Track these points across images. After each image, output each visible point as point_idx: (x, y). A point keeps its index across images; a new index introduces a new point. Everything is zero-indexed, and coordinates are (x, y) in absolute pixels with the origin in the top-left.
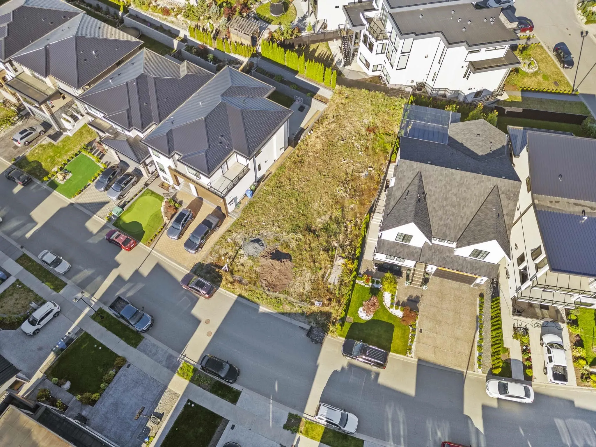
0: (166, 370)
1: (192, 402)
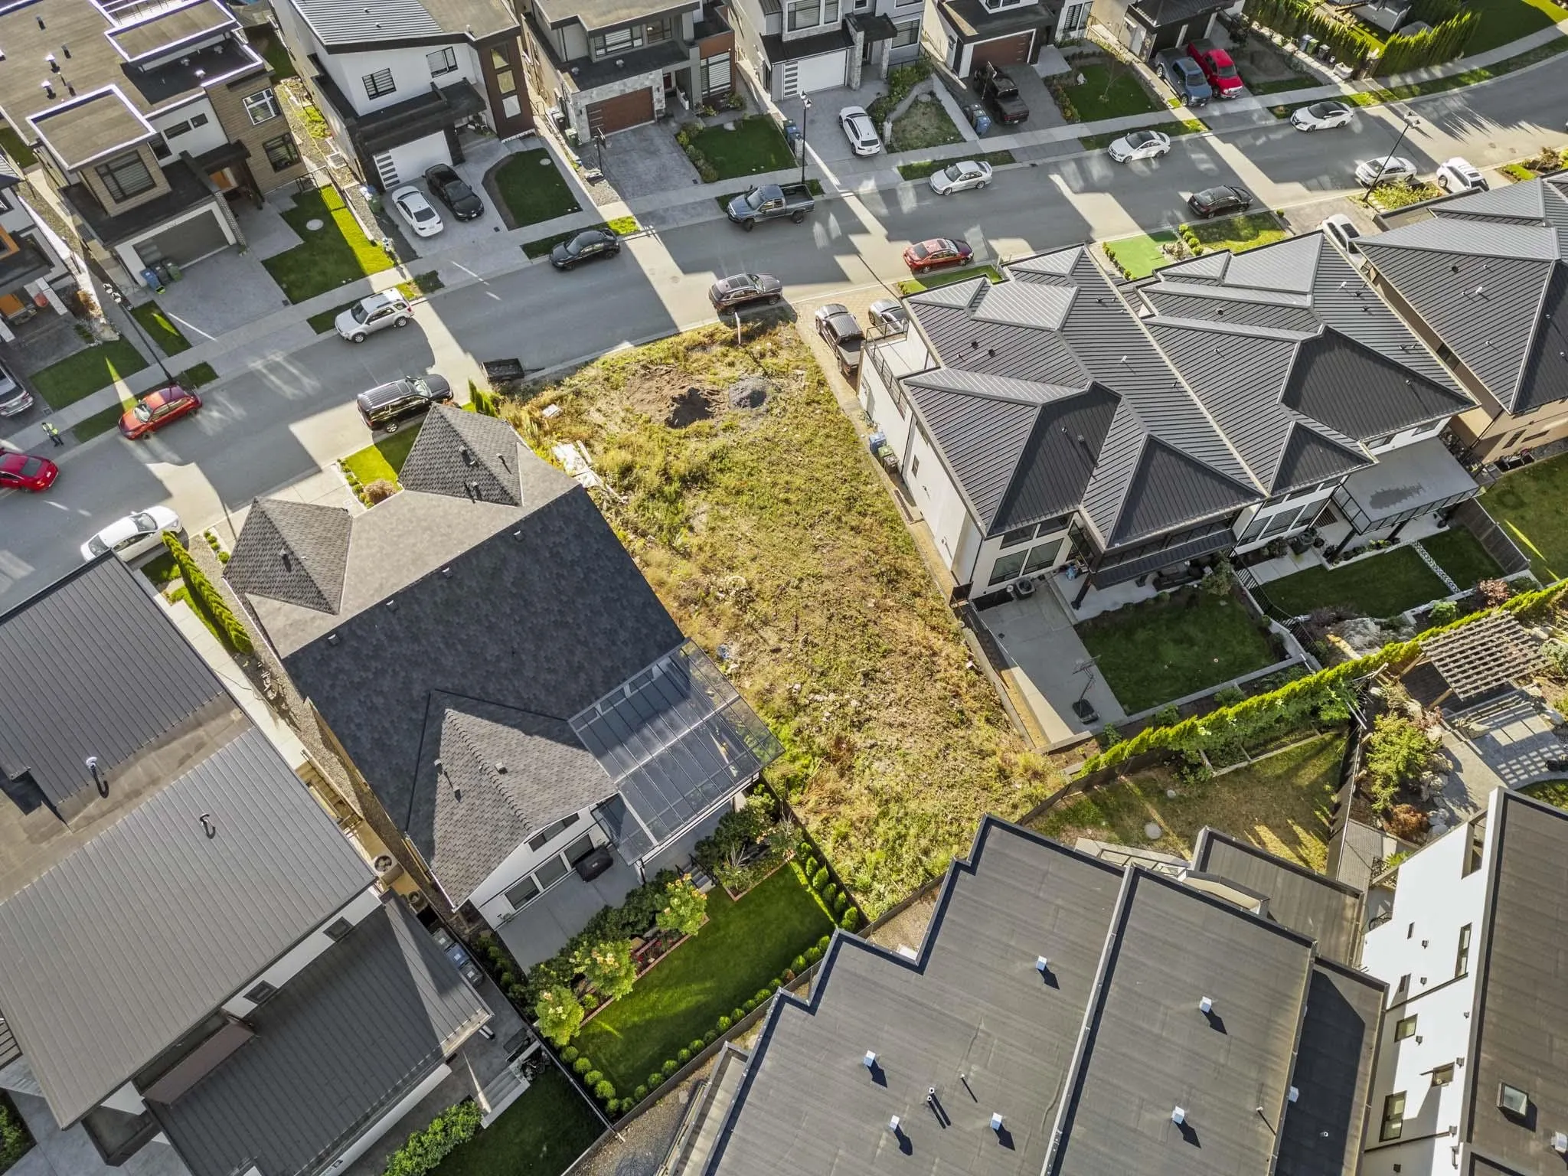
0: (650, 209)
1: (574, 211)
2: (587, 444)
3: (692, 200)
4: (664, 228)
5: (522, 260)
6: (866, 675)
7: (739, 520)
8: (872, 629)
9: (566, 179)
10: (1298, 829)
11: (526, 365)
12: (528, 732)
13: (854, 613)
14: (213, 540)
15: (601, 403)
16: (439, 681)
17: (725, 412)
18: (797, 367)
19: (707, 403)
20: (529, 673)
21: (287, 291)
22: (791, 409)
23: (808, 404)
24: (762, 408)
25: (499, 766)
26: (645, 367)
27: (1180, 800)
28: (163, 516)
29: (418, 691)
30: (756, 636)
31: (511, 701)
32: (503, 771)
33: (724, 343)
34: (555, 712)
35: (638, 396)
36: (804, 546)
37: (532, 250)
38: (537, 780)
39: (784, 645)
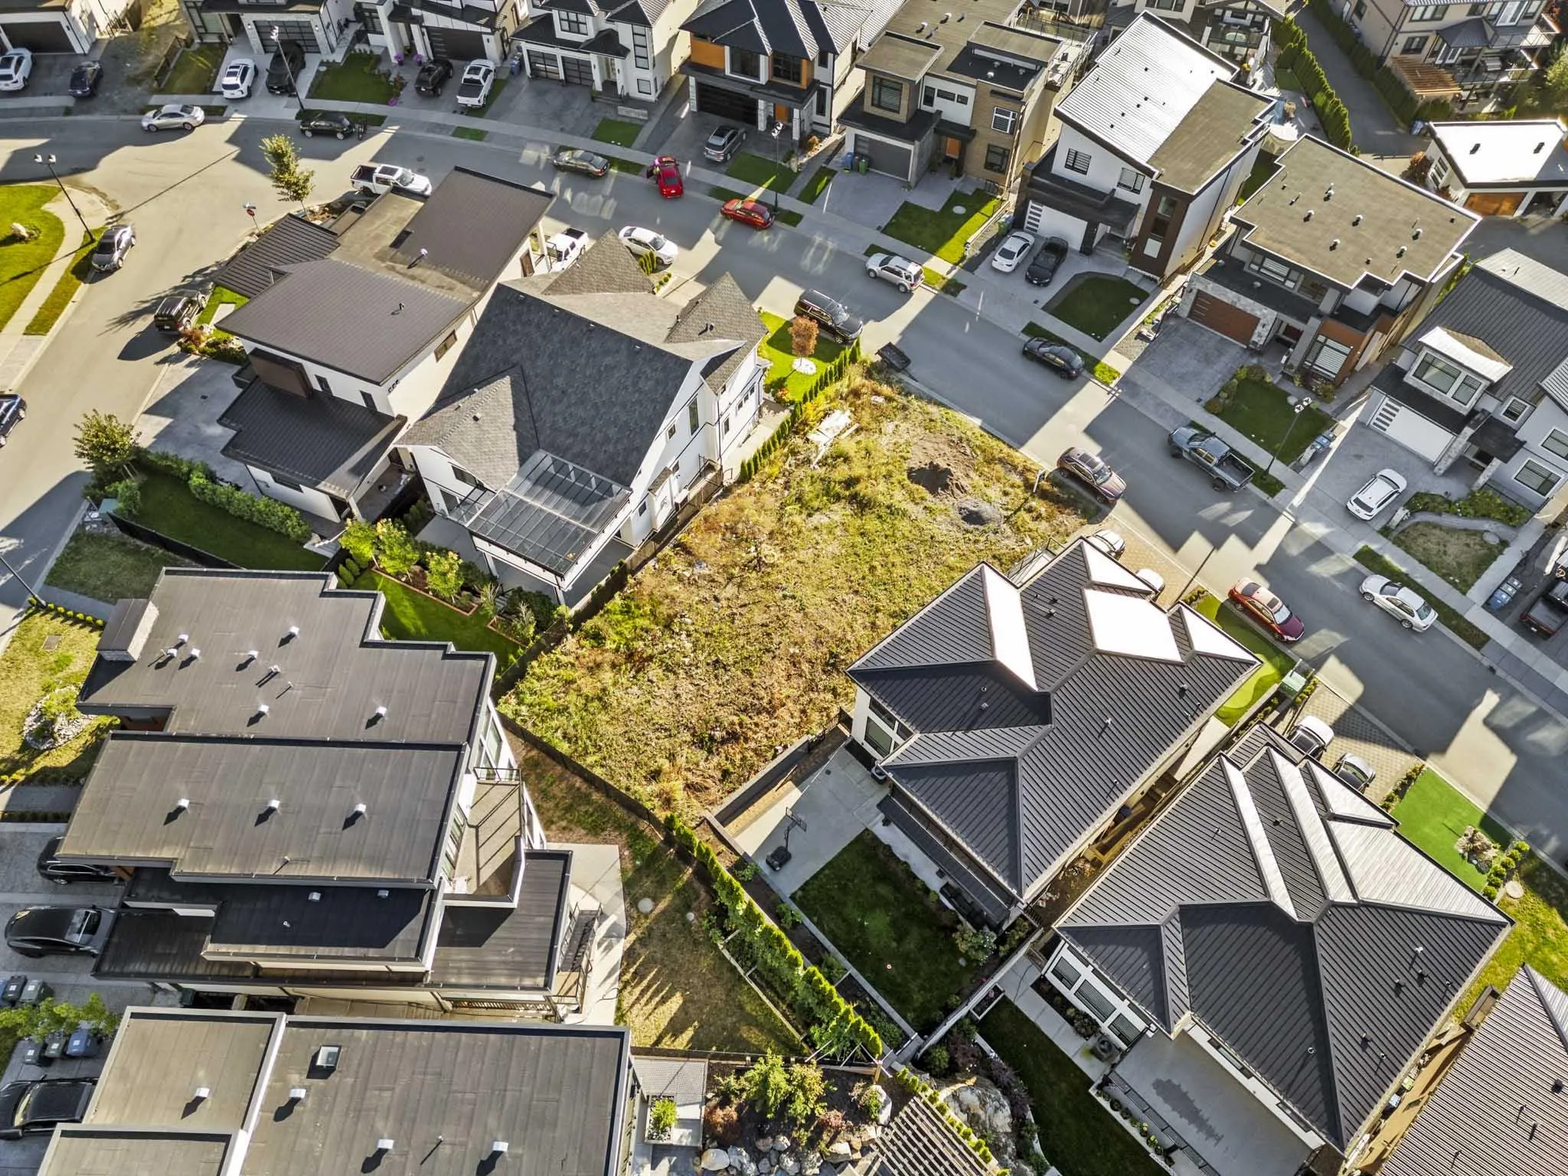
0: (1140, 383)
1: (1094, 337)
2: (857, 431)
3: (1175, 406)
4: (1126, 399)
5: (1016, 326)
6: (717, 661)
7: (836, 543)
8: (767, 658)
9: (1127, 320)
10: (689, 1033)
11: (912, 369)
12: (515, 428)
13: (776, 640)
14: (666, 280)
15: (904, 426)
16: (527, 365)
17: (946, 504)
18: (1032, 539)
19: (945, 487)
20: (558, 409)
21: (890, 224)
22: (981, 546)
23: (994, 557)
24: (967, 526)
25: (478, 415)
26: (961, 439)
27: (687, 924)
28: (669, 250)
29: (515, 358)
30: (724, 583)
31: (535, 410)
32: (476, 419)
33: (1026, 480)
34: (541, 438)
35: (928, 445)
36: (831, 591)
37: (1032, 329)
38: (479, 440)
39: (724, 603)
